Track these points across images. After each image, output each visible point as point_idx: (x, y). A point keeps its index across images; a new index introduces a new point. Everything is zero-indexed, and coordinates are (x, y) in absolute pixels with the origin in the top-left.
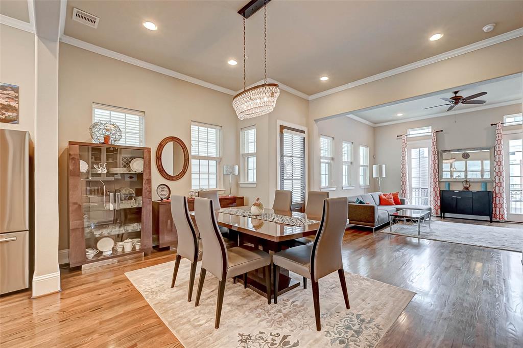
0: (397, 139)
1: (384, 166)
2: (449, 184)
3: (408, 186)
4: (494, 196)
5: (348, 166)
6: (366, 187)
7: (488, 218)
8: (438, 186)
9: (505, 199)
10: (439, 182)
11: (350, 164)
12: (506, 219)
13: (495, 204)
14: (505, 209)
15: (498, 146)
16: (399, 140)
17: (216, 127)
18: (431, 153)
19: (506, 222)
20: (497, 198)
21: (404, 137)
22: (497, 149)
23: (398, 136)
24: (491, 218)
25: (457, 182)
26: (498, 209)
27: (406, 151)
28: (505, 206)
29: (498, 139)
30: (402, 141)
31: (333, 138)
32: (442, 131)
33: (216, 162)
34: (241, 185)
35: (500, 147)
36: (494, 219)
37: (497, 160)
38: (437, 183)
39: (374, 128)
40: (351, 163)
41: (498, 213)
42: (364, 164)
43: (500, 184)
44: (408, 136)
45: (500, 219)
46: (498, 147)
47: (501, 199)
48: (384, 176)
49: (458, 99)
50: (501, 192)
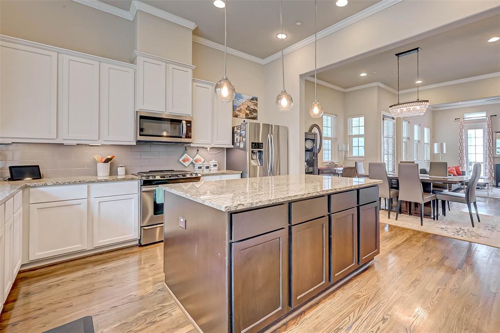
0: (455, 121)
1: (444, 144)
3: (465, 161)
8: (492, 161)
11: (417, 142)
16: (456, 122)
17: (332, 115)
18: (486, 133)
21: (461, 120)
23: (456, 119)
27: (463, 131)
30: (460, 123)
31: (409, 122)
32: (496, 116)
33: (332, 141)
34: (348, 159)
38: (492, 158)
39: (433, 112)
40: (419, 141)
42: (428, 142)
44: (465, 119)
48: (445, 152)
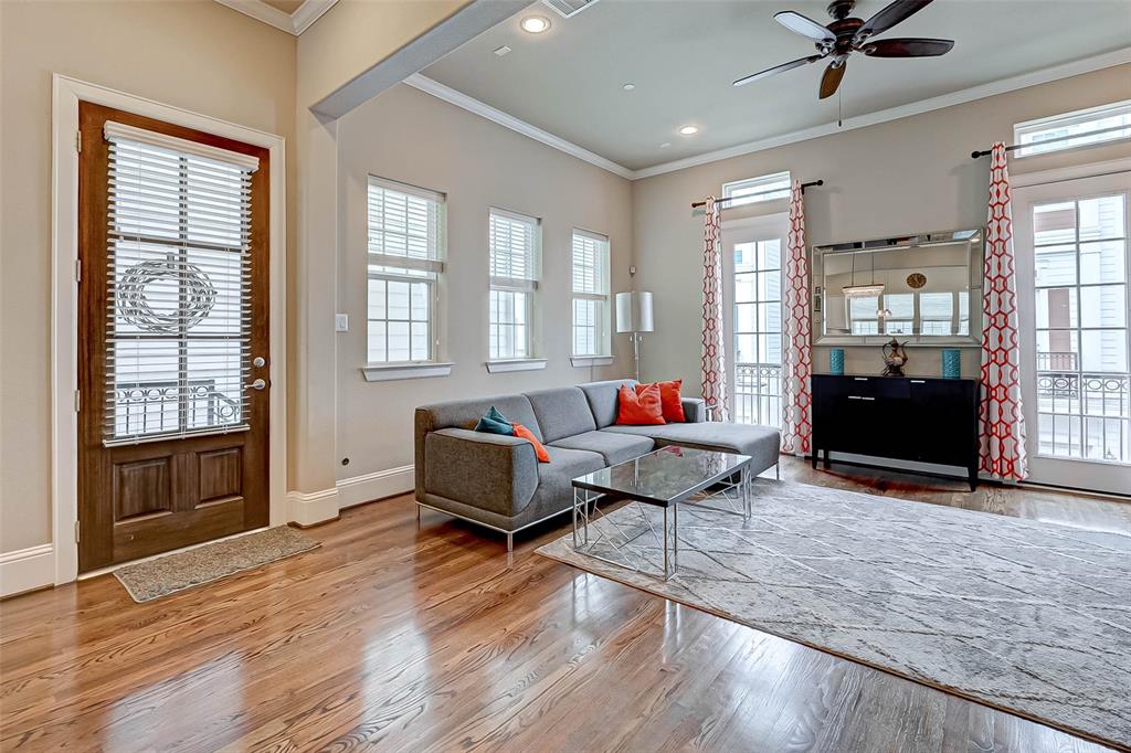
0: (692, 213)
1: (648, 297)
2: (841, 353)
3: (722, 360)
4: (984, 397)
5: (527, 294)
6: (597, 363)
7: (964, 472)
8: (807, 360)
9: (1020, 405)
10: (812, 346)
11: (530, 288)
12: (1024, 476)
13: (988, 422)
14: (1021, 442)
15: (994, 225)
16: (695, 217)
18: (788, 255)
19: (1021, 486)
20: (995, 405)
21: (712, 208)
22: (994, 236)
23: (694, 205)
24: (974, 470)
25: (865, 347)
26: (995, 441)
27: (717, 247)
28: (1019, 429)
29: (995, 200)
30: (707, 219)
31: (444, 195)
32: (820, 183)
35: (1003, 228)
36: (983, 475)
37: (993, 274)
38: (806, 350)
39: (633, 183)
40: (536, 285)
41: (996, 455)
42: (598, 293)
43: (1002, 356)
44: (725, 205)
45: (1001, 474)
46: (995, 231)
47: (1007, 406)
48: (648, 326)
49: (847, 29)
50: (1007, 381)
